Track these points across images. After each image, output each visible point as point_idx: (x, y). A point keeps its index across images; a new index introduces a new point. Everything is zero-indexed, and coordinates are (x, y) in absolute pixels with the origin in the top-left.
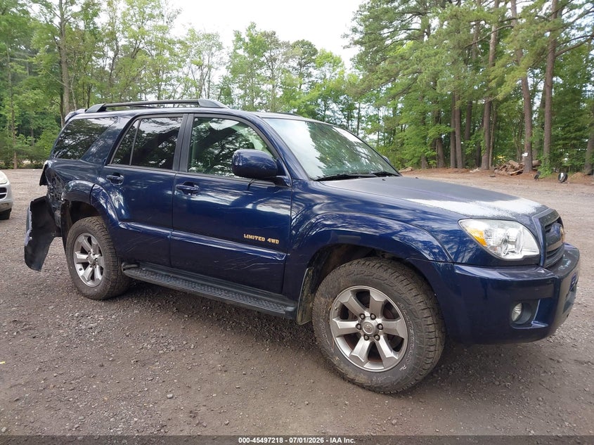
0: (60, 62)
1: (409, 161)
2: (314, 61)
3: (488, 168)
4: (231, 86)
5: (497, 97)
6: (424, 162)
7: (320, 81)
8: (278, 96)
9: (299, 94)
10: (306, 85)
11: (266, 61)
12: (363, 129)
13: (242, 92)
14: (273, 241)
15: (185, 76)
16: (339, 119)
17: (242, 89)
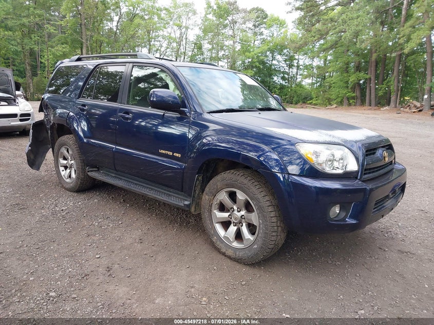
0: (81, 25)
1: (335, 100)
2: (265, 23)
3: (396, 107)
4: (202, 42)
5: (404, 51)
6: (346, 101)
7: (269, 38)
8: (237, 50)
9: (253, 47)
10: (258, 42)
11: (229, 23)
12: (300, 75)
13: (210, 47)
14: (177, 155)
15: (169, 34)
16: (283, 67)
17: (210, 44)
